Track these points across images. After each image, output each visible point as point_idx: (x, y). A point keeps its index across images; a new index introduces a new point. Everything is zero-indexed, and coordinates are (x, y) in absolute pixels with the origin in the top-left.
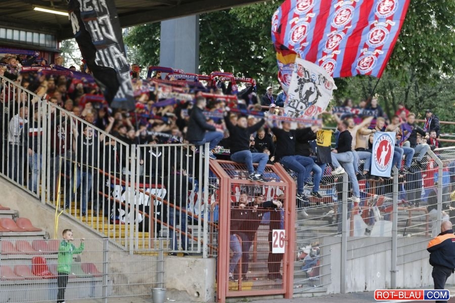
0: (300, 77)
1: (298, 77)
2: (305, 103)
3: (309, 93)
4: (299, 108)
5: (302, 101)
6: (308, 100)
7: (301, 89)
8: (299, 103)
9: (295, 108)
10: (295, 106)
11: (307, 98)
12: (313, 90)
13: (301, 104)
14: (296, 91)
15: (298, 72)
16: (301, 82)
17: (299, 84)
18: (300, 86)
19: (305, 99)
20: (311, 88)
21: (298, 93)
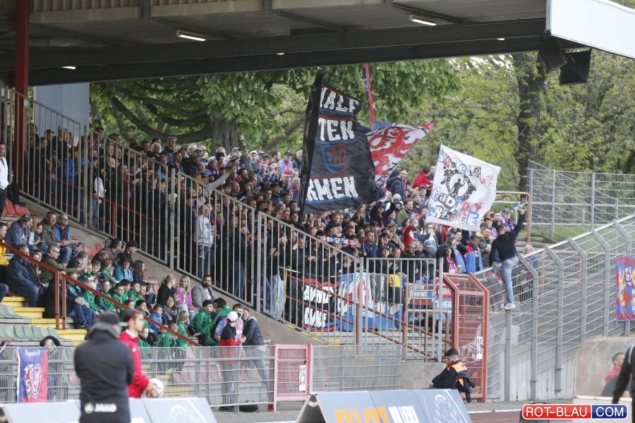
0: (447, 169)
1: (444, 168)
2: (454, 197)
3: (457, 185)
4: (447, 203)
5: (450, 195)
6: (457, 193)
7: (448, 180)
8: (447, 197)
9: (444, 203)
10: (444, 201)
11: (456, 191)
12: (462, 183)
13: (450, 198)
14: (442, 183)
15: (445, 162)
16: (448, 174)
17: (445, 175)
18: (446, 177)
19: (454, 193)
20: (459, 180)
21: (445, 185)
